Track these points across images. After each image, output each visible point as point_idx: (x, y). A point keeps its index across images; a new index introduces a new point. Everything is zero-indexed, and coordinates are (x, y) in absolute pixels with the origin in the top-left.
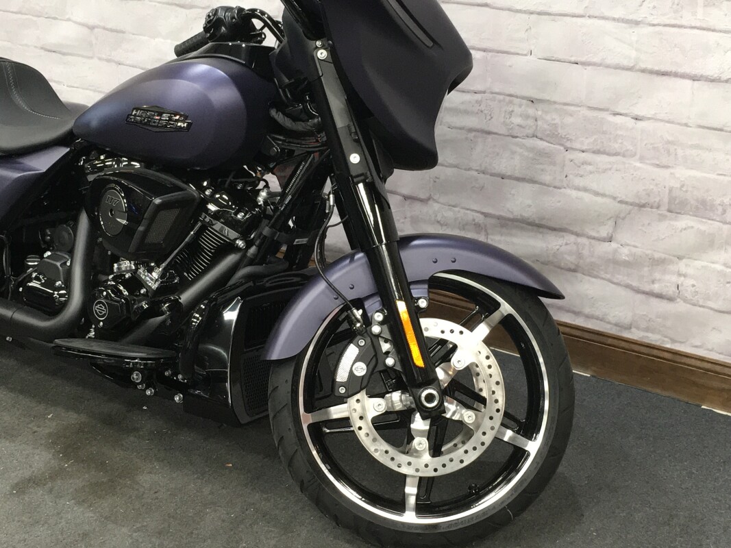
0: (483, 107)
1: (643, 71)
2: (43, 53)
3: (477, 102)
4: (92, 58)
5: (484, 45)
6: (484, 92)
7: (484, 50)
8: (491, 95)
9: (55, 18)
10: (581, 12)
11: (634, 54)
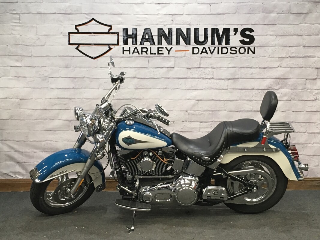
0: (212, 126)
1: (254, 111)
2: (45, 132)
3: (210, 124)
4: (68, 130)
5: (212, 110)
6: (212, 122)
7: (212, 111)
8: (214, 122)
9: (54, 120)
10: (238, 99)
11: (252, 107)
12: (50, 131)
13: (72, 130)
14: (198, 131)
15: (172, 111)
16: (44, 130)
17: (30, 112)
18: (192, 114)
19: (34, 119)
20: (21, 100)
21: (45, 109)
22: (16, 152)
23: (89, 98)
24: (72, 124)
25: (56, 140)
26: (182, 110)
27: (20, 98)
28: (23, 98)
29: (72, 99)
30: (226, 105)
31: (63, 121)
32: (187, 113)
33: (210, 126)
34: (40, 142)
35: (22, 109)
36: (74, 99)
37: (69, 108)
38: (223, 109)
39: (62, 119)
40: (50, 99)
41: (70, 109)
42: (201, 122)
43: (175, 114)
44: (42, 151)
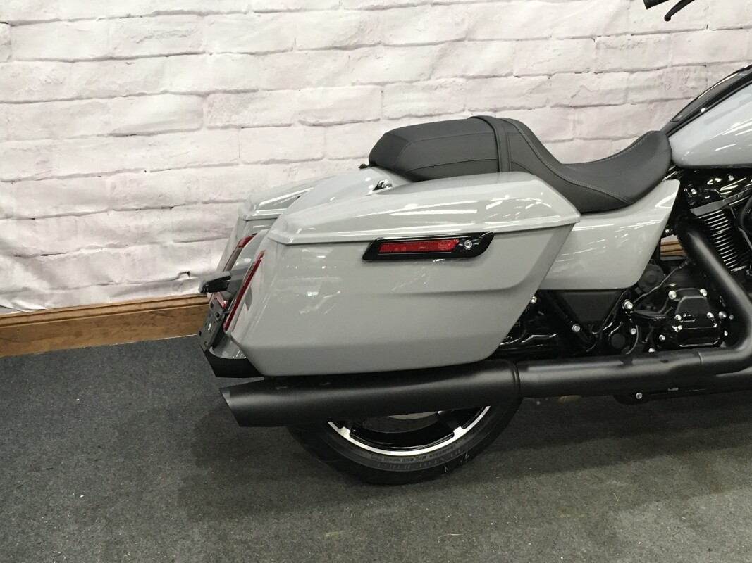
12: (133, 137)
13: (211, 128)
14: (621, 101)
15: (546, 39)
16: (111, 135)
17: (53, 70)
18: (609, 47)
19: (69, 97)
20: (14, 28)
21: (112, 58)
22: (10, 221)
23: (270, 8)
24: (211, 106)
25: (155, 168)
26: (579, 34)
27: (11, 19)
28: (21, 18)
29: (207, 14)
30: (710, 8)
31: (178, 97)
32: (593, 44)
33: (657, 83)
34: (97, 178)
35: (19, 60)
36: (217, 13)
37: (200, 50)
38: (702, 23)
39: (173, 91)
40: (129, 16)
41: (204, 52)
42: (632, 72)
43: (555, 50)
44: (105, 208)
